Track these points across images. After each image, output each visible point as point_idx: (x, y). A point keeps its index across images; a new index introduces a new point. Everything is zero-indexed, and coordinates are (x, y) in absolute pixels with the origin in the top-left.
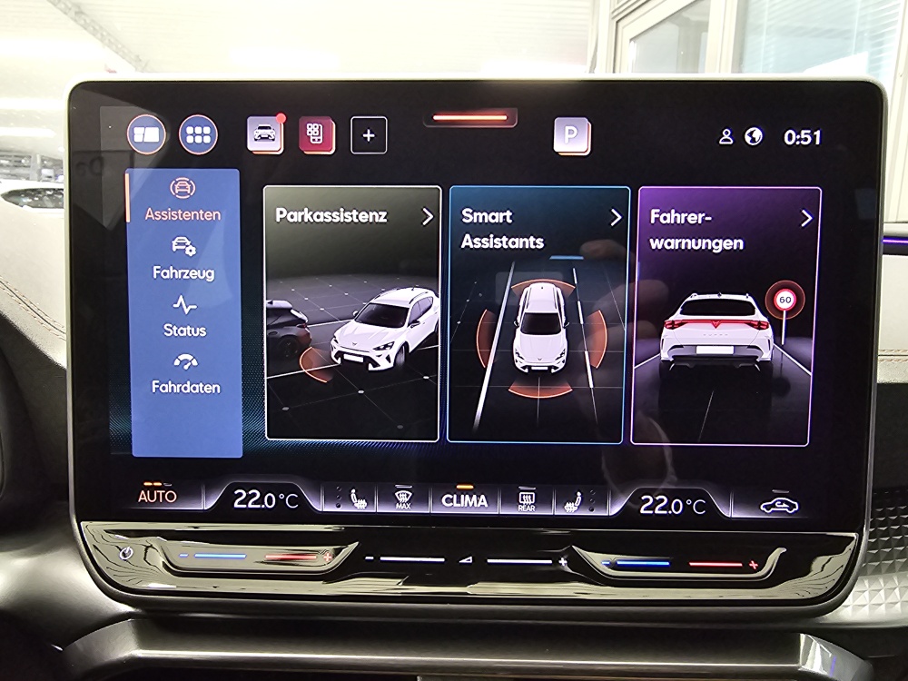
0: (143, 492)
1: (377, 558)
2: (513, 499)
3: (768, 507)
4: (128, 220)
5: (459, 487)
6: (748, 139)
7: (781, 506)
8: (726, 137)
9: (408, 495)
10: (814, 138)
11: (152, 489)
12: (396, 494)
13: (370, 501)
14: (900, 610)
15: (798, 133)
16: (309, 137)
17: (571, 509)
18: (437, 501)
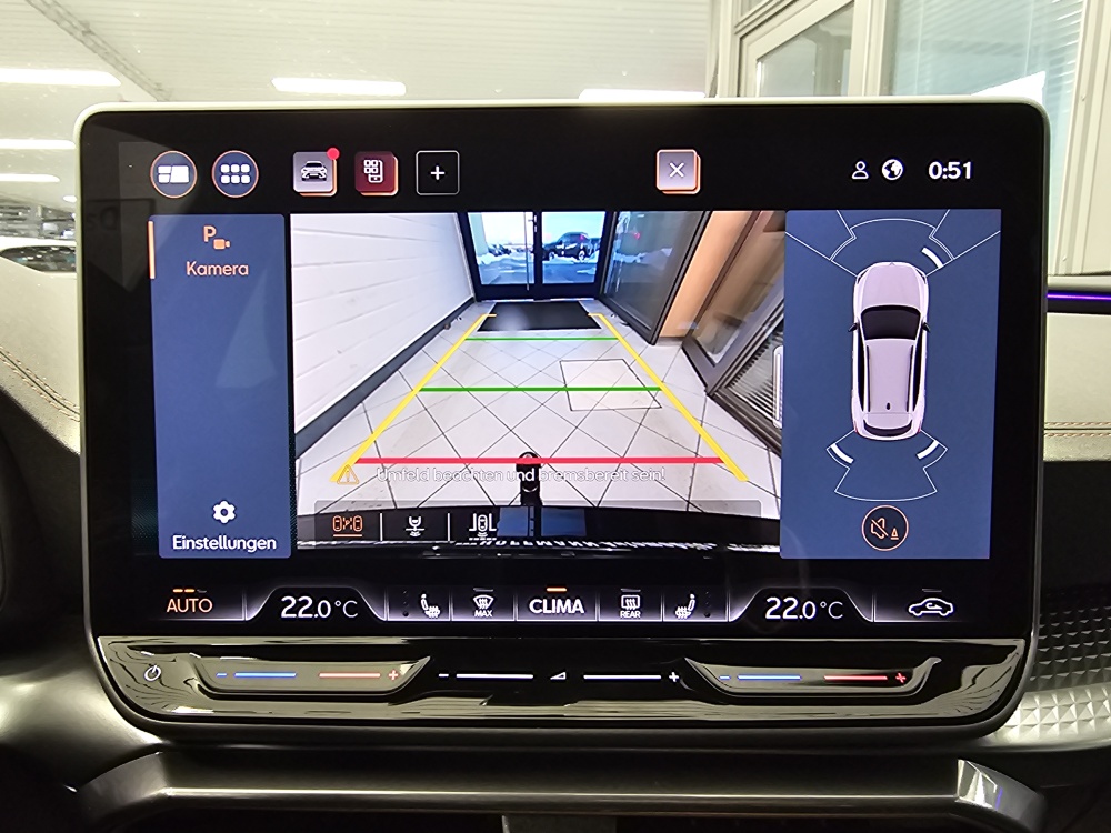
0: (172, 600)
1: (453, 675)
2: (616, 607)
3: (916, 610)
4: (152, 276)
5: (549, 590)
6: (886, 173)
7: (933, 608)
8: (860, 170)
9: (489, 600)
10: (963, 171)
11: (183, 596)
12: (475, 599)
13: (443, 609)
14: (1076, 731)
15: (945, 165)
16: (367, 175)
17: (683, 614)
18: (524, 607)
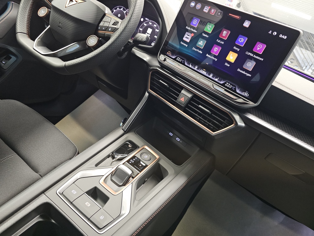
2: (209, 74)
3: (244, 93)
5: (204, 69)
6: (274, 34)
7: (246, 94)
8: (270, 32)
9: (197, 67)
11: (169, 52)
13: (192, 66)
17: (216, 80)
18: (200, 70)
